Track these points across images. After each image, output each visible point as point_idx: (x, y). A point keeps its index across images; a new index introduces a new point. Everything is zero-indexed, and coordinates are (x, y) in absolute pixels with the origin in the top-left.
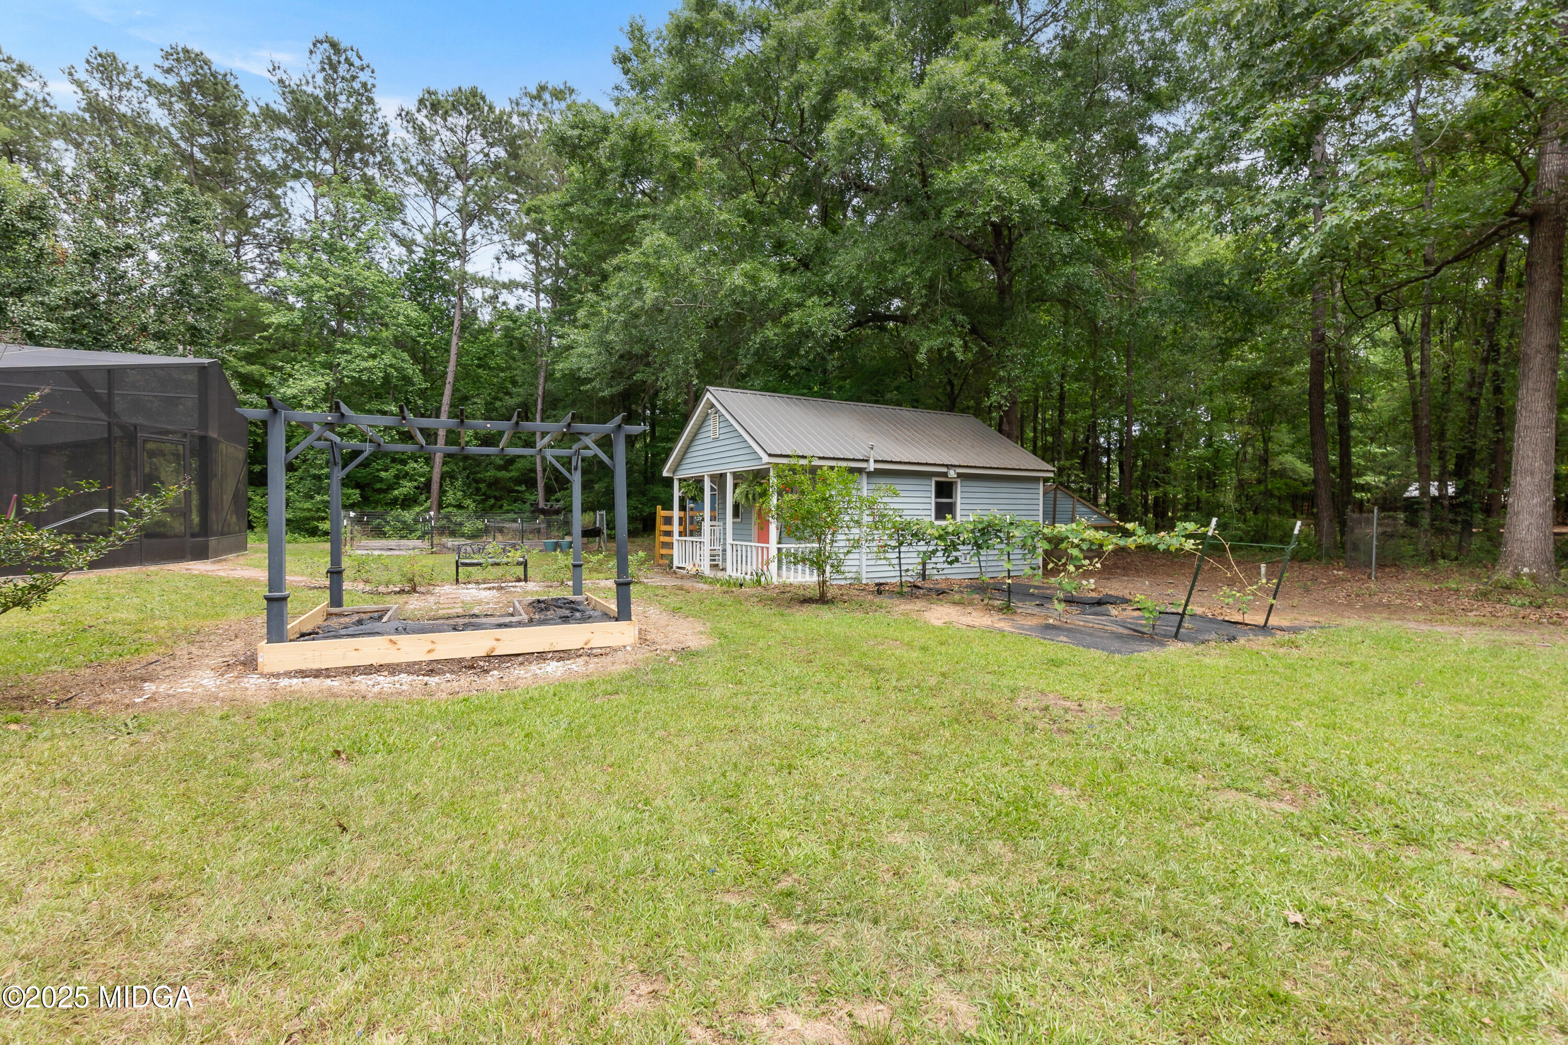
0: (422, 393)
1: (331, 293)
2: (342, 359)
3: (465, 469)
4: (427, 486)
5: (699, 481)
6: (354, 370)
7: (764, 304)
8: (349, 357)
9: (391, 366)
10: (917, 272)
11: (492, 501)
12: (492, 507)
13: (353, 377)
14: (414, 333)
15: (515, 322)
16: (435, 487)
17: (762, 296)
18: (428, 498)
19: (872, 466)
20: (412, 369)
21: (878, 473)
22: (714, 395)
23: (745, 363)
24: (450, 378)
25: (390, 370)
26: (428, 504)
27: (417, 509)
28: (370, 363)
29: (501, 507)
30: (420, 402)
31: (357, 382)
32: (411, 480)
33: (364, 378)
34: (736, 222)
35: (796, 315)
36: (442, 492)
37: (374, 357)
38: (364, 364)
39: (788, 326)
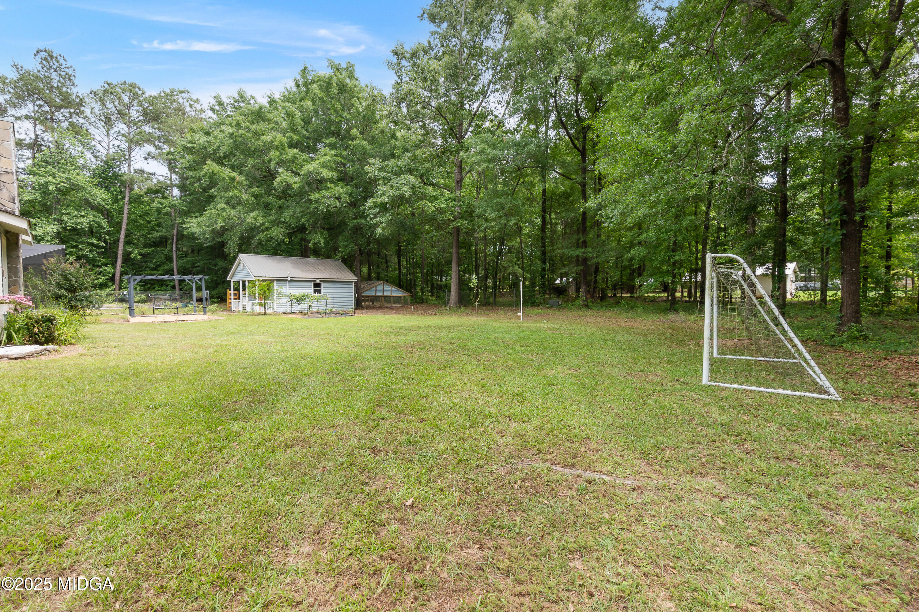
0: (108, 233)
1: (59, 186)
2: (65, 218)
3: (133, 269)
4: (112, 279)
5: (239, 282)
6: (73, 223)
7: (259, 227)
8: (69, 217)
9: (93, 221)
10: (308, 221)
11: (149, 286)
12: (149, 289)
13: (72, 227)
14: (104, 204)
15: (162, 204)
16: (117, 279)
17: (258, 225)
18: (113, 284)
19: (289, 279)
20: (104, 222)
21: (291, 281)
22: (241, 256)
23: (254, 244)
24: (124, 225)
25: (92, 223)
26: (114, 287)
27: (108, 290)
28: (82, 220)
29: (154, 288)
30: (107, 237)
31: (74, 229)
32: (104, 276)
33: (79, 227)
34: (251, 199)
35: (269, 232)
36: (121, 281)
37: (83, 217)
38: (78, 221)
39: (267, 234)
